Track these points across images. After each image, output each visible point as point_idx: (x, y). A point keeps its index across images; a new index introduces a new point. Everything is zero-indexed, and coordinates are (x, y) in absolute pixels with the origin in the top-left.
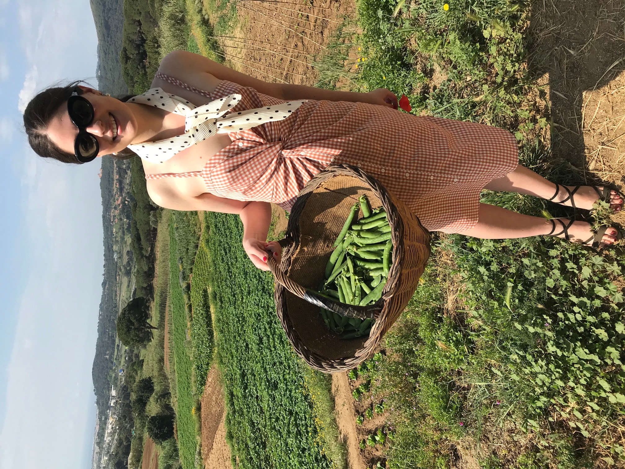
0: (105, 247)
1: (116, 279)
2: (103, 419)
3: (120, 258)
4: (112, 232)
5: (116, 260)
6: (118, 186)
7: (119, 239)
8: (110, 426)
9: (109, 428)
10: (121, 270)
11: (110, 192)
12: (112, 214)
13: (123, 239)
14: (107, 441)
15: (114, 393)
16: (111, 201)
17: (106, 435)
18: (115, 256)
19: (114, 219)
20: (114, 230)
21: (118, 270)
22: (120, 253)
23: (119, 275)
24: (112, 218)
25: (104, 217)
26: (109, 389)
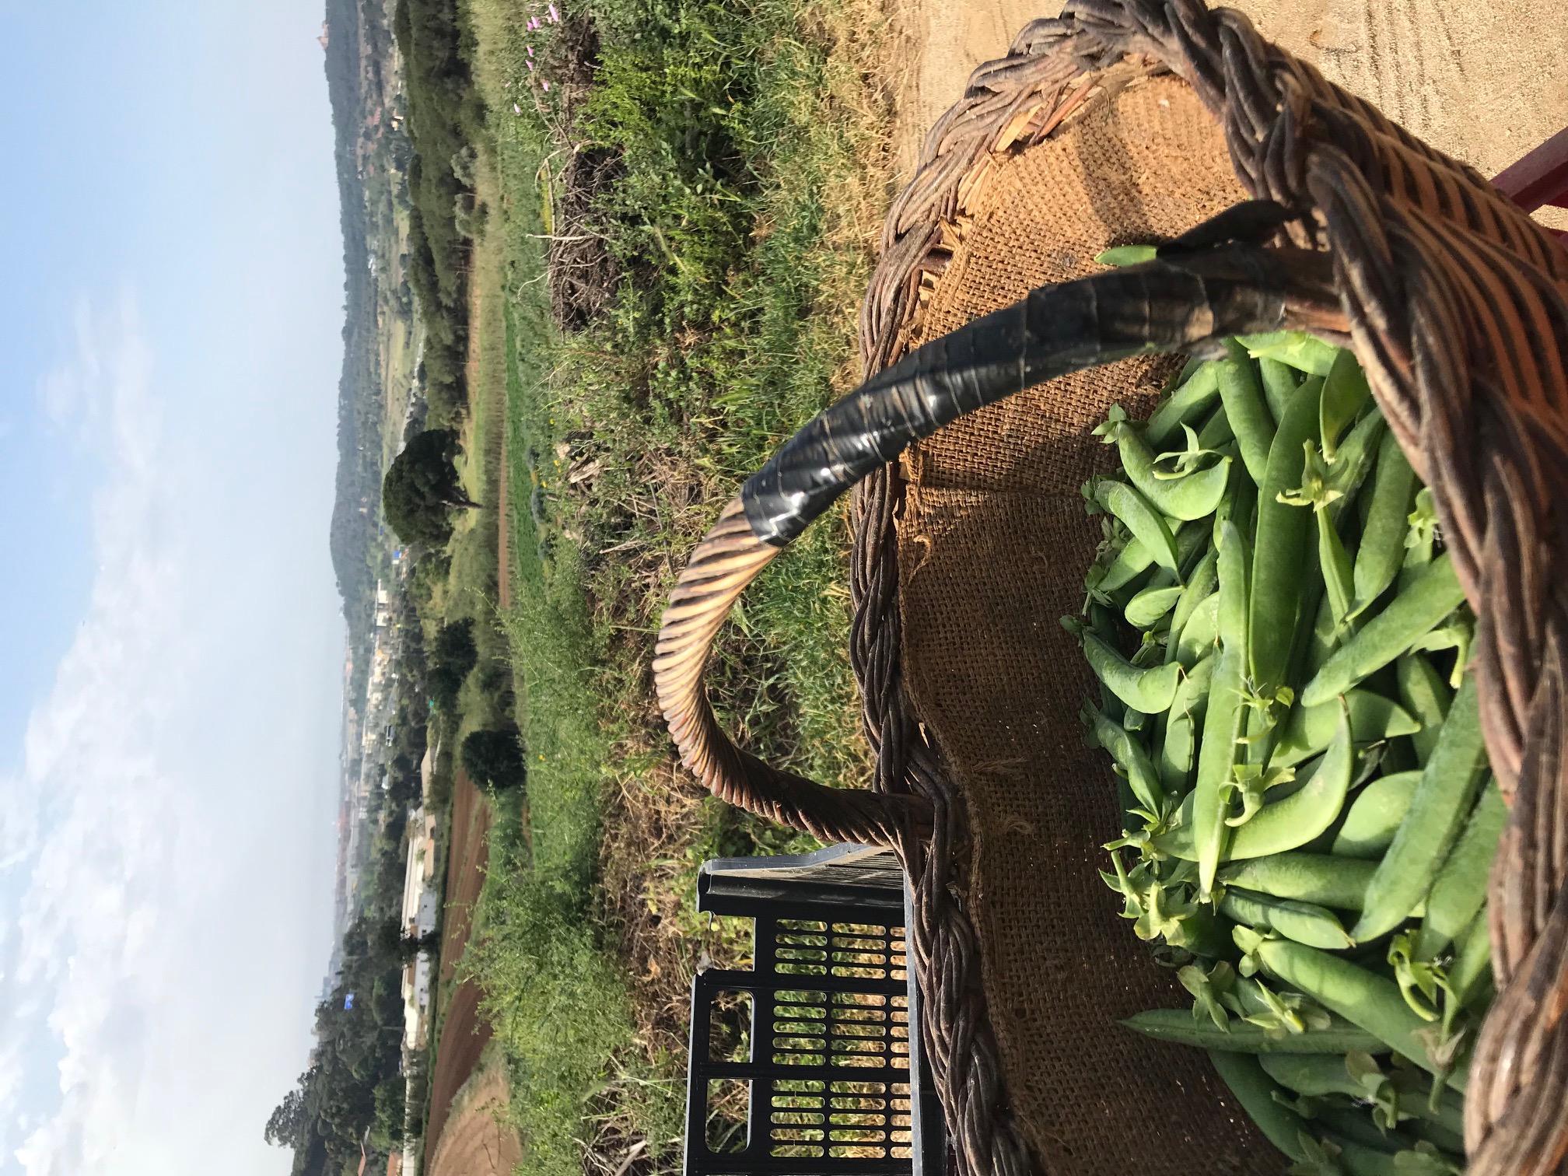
0: (346, 237)
1: (376, 321)
2: (361, 651)
3: (383, 270)
4: (361, 198)
5: (374, 274)
6: (370, 75)
7: (379, 219)
8: (378, 670)
9: (376, 676)
10: (386, 301)
11: (351, 89)
12: (360, 152)
13: (389, 221)
14: (374, 701)
15: (382, 596)
16: (357, 114)
17: (370, 687)
18: (372, 263)
19: (364, 165)
20: (367, 194)
21: (380, 302)
22: (383, 256)
23: (383, 313)
24: (360, 161)
25: (339, 157)
26: (373, 586)
